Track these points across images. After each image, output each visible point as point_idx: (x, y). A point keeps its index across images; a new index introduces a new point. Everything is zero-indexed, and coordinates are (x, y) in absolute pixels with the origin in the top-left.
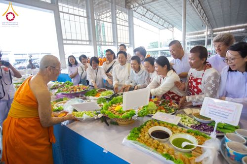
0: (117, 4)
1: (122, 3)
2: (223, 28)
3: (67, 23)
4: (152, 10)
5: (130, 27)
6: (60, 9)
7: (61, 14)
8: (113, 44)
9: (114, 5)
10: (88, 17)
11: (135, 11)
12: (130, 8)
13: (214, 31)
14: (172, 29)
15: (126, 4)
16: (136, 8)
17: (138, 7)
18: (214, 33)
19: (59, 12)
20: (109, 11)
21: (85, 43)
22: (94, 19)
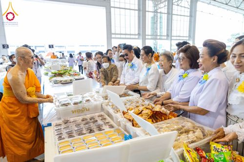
21: (134, 37)
22: (146, 11)
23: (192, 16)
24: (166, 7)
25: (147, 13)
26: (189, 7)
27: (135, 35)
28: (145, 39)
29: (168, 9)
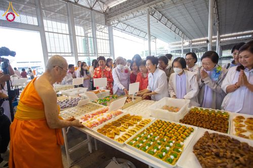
0: (97, 22)
1: (102, 21)
2: (199, 39)
3: (52, 39)
5: (110, 40)
6: (46, 29)
7: (46, 33)
9: (94, 23)
10: (70, 34)
11: (115, 27)
12: (109, 25)
13: (192, 42)
14: (154, 40)
16: (116, 24)
17: (118, 23)
18: (193, 44)
19: (44, 31)
21: (68, 55)
22: (75, 36)
23: (111, 39)
24: (91, 33)
25: (77, 37)
26: (108, 32)
27: (69, 53)
28: (78, 56)
29: (93, 35)
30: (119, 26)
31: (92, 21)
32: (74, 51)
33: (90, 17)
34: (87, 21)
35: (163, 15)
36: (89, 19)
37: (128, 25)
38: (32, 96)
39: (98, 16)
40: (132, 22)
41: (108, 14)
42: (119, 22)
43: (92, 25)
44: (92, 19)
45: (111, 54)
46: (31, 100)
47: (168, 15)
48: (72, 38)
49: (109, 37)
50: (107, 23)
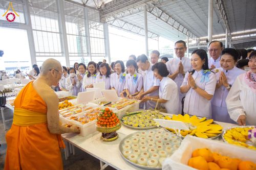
1: (97, 18)
4: (130, 22)
5: (105, 38)
6: (34, 27)
7: (34, 32)
8: (86, 55)
9: (87, 20)
10: (60, 33)
11: (111, 24)
12: (104, 23)
13: (200, 40)
14: (157, 38)
15: (101, 19)
16: (112, 22)
17: (114, 20)
19: (32, 30)
20: (83, 27)
30: (116, 23)
31: (85, 19)
32: (65, 51)
33: (83, 14)
34: (80, 19)
35: (163, 11)
36: (82, 16)
37: (126, 22)
38: (36, 101)
39: (91, 12)
40: (130, 19)
41: (102, 10)
42: (116, 19)
43: (85, 22)
44: (85, 17)
45: (106, 53)
46: (35, 104)
47: (168, 11)
48: (63, 37)
49: (105, 35)
50: (102, 20)
